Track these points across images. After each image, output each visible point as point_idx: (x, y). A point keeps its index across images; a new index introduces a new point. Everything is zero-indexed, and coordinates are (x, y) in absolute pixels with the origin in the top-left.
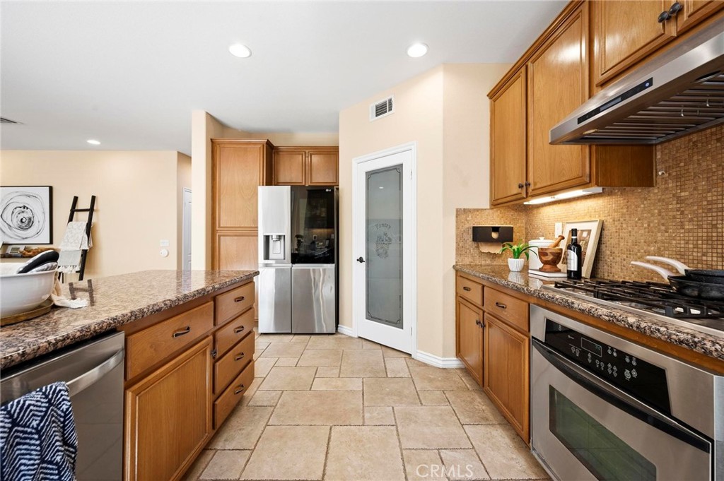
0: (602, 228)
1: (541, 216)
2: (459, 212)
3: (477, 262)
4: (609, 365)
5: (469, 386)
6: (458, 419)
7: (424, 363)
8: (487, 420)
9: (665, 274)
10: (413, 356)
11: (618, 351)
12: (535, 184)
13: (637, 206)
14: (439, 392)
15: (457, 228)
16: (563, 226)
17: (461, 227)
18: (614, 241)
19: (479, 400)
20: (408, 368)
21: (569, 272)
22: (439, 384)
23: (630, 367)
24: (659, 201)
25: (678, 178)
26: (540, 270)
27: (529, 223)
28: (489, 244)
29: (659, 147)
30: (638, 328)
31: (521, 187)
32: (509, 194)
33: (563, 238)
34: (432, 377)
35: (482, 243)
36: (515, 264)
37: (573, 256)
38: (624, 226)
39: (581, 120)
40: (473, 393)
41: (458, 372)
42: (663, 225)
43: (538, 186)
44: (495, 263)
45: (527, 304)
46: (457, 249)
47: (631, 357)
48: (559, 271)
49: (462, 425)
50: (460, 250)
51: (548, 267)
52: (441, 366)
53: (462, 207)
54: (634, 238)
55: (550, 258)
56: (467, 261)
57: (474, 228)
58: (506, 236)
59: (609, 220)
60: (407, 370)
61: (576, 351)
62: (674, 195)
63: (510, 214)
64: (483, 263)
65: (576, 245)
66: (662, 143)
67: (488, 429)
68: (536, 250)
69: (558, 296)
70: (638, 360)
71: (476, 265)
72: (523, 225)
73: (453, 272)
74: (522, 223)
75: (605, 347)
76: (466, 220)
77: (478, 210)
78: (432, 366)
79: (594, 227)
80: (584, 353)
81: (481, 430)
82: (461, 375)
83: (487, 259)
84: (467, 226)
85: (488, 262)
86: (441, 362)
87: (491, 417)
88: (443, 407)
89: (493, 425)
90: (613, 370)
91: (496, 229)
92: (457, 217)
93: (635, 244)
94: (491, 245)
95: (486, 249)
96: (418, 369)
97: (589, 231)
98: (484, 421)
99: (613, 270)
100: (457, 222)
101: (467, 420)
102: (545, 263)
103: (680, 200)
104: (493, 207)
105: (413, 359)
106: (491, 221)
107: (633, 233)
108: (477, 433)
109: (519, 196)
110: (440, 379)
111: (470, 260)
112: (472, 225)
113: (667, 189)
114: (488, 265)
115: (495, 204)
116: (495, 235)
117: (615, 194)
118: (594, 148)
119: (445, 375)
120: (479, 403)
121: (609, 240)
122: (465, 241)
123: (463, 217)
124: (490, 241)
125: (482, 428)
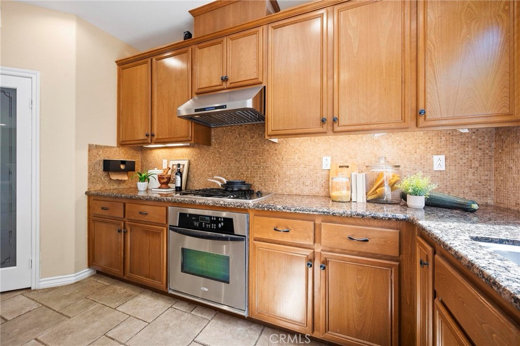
0: (189, 164)
1: (153, 155)
2: (91, 148)
3: (107, 188)
4: (213, 225)
5: (106, 284)
6: (110, 307)
7: (52, 288)
8: (131, 295)
9: (220, 184)
10: (33, 288)
11: (216, 217)
12: (158, 136)
13: (205, 154)
14: (81, 301)
15: (90, 160)
16: (168, 162)
17: (93, 160)
18: (195, 170)
19: (119, 288)
20: (33, 300)
21: (177, 188)
22: (78, 295)
23: (220, 222)
24: (213, 152)
25: (219, 144)
26: (159, 188)
27: (144, 159)
28: (117, 173)
29: (213, 129)
30: (224, 205)
31: (147, 135)
32: (136, 139)
33: (170, 169)
34: (68, 293)
35: (112, 173)
36: (142, 186)
37: (179, 178)
38: (199, 163)
39: (196, 110)
40: (112, 286)
41: (92, 279)
42: (214, 163)
43: (160, 137)
44: (121, 187)
45: (165, 208)
46: (90, 178)
47: (221, 218)
48: (169, 188)
49: (115, 309)
50: (91, 179)
51: (164, 186)
52: (73, 282)
53: (95, 143)
54: (203, 169)
55: (165, 180)
56: (98, 187)
57: (105, 161)
58: (130, 167)
59: (193, 160)
60: (33, 302)
61: (196, 224)
62: (218, 151)
63: (131, 152)
64: (112, 187)
65: (180, 173)
66: (214, 128)
67: (135, 300)
68: (156, 177)
69: (186, 199)
70: (224, 218)
71: (106, 190)
72: (140, 160)
73: (85, 198)
74: (139, 158)
75: (211, 217)
76: (98, 154)
77: (107, 147)
78: (62, 287)
79: (186, 163)
80: (201, 224)
81: (130, 303)
82: (95, 280)
83: (114, 184)
84: (98, 159)
85: (116, 186)
86: (74, 278)
87: (132, 293)
88: (93, 308)
89: (136, 296)
90: (214, 226)
91: (123, 162)
92: (89, 151)
93: (204, 171)
94: (120, 174)
95: (114, 177)
96: (47, 296)
97: (184, 165)
98: (130, 297)
99: (194, 185)
100: (89, 155)
101: (117, 304)
102: (162, 184)
103: (220, 153)
104: (120, 146)
105: (35, 290)
106: (118, 156)
107: (203, 166)
108: (127, 307)
109: (145, 141)
110: (77, 291)
111: (101, 186)
112: (103, 159)
113: (215, 148)
114: (115, 189)
115: (122, 144)
116: (122, 167)
117: (195, 147)
118: (193, 123)
119: (81, 286)
120: (120, 289)
121: (193, 170)
122: (96, 171)
123: (95, 151)
124: (119, 171)
125: (130, 302)
